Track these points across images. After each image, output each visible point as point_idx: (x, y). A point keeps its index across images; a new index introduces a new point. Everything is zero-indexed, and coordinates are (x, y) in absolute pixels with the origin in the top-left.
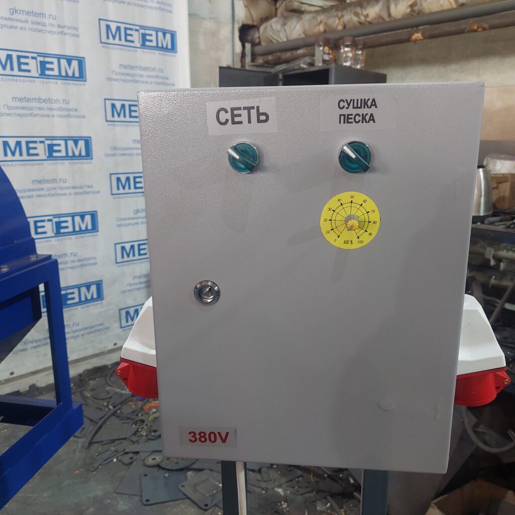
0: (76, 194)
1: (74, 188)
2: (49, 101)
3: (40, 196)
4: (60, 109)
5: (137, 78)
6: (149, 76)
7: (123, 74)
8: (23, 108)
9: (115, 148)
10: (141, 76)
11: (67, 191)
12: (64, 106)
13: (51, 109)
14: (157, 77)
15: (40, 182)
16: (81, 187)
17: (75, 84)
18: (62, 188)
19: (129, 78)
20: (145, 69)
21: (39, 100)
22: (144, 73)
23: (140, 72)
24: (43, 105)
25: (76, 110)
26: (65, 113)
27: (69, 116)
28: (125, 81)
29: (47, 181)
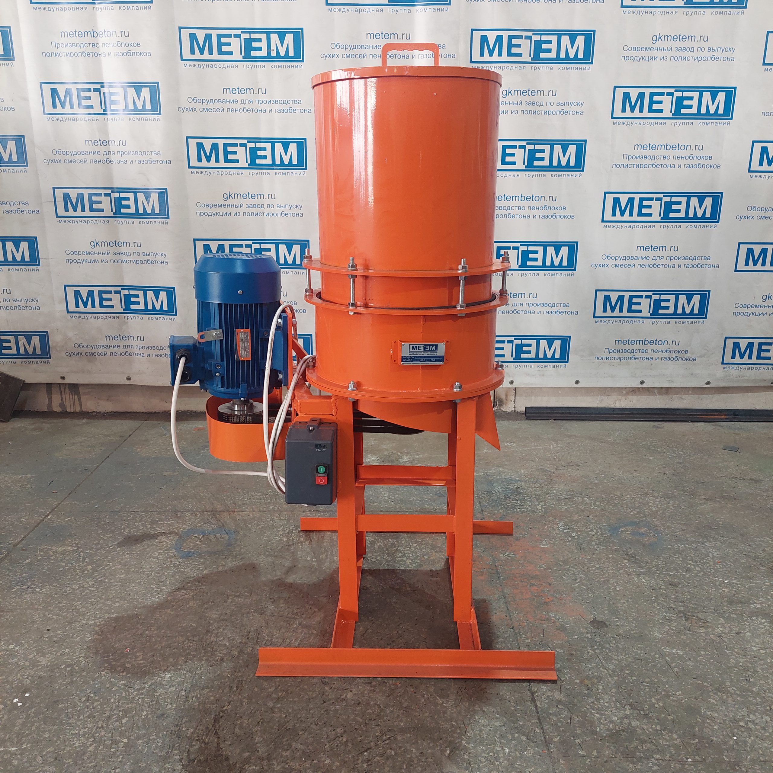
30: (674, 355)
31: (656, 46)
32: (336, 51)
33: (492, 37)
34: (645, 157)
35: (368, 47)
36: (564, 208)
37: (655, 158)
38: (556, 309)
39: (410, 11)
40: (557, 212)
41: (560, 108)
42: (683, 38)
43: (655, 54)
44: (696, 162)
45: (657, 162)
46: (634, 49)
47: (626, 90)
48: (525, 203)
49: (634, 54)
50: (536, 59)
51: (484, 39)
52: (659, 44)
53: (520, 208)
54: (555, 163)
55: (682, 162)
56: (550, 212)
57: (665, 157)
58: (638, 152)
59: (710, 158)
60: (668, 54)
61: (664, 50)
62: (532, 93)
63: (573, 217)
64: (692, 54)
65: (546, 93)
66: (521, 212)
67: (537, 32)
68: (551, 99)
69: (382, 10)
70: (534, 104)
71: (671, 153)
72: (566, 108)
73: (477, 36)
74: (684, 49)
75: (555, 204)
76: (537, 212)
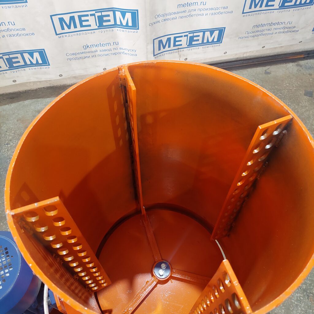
30: (286, 30)
38: (218, 11)
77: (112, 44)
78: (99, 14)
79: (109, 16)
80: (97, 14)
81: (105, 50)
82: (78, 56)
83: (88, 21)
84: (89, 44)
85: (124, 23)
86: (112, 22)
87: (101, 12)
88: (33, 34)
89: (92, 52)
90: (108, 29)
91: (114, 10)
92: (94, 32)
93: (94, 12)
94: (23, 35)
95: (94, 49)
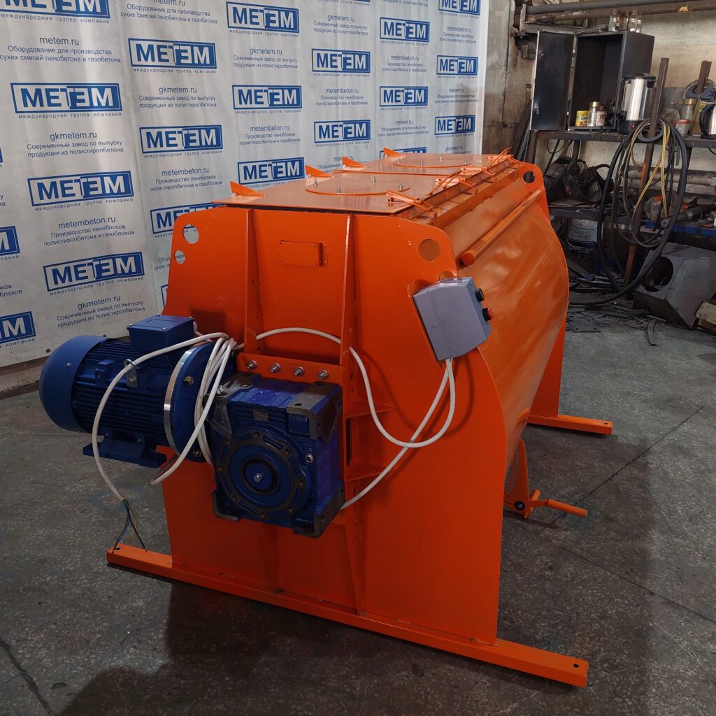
0: (417, 133)
1: (416, 128)
2: (408, 58)
3: (398, 134)
4: (414, 65)
5: (456, 38)
6: (463, 36)
7: (448, 35)
8: (396, 64)
9: (439, 96)
10: (458, 36)
11: (412, 131)
12: (416, 62)
13: (409, 65)
14: (467, 36)
15: (399, 123)
16: (420, 128)
17: (423, 45)
18: (410, 128)
19: (452, 38)
20: (461, 30)
21: (404, 58)
22: (460, 33)
23: (457, 33)
24: (406, 62)
25: (422, 65)
26: (415, 68)
27: (417, 70)
28: (449, 40)
29: (403, 122)
31: (253, 56)
32: (15, 53)
33: (145, 46)
34: (258, 136)
35: (43, 50)
36: (215, 177)
37: (263, 136)
39: (75, 21)
40: (211, 180)
41: (200, 102)
42: (268, 52)
43: (254, 62)
44: (287, 138)
45: (266, 139)
46: (240, 58)
47: (240, 88)
48: (189, 176)
49: (241, 62)
50: (179, 65)
51: (139, 47)
52: (254, 56)
53: (185, 180)
54: (204, 144)
55: (279, 138)
56: (206, 181)
57: (269, 136)
58: (253, 133)
59: (294, 135)
60: (262, 62)
61: (257, 59)
62: (180, 90)
63: (221, 183)
64: (274, 63)
65: (189, 90)
66: (187, 183)
67: (176, 43)
68: (193, 94)
69: (51, 19)
70: (182, 98)
71: (272, 133)
72: (205, 102)
73: (134, 44)
74: (269, 60)
75: (208, 175)
76: (198, 182)
77: (112, 299)
78: (98, 263)
79: (108, 264)
80: (96, 263)
81: (105, 309)
82: (72, 319)
83: (84, 271)
84: (85, 302)
85: (126, 270)
86: (112, 272)
87: (99, 260)
88: (20, 292)
89: (89, 312)
90: (107, 281)
91: (113, 257)
92: (92, 286)
93: (91, 261)
94: (8, 294)
95: (90, 309)
